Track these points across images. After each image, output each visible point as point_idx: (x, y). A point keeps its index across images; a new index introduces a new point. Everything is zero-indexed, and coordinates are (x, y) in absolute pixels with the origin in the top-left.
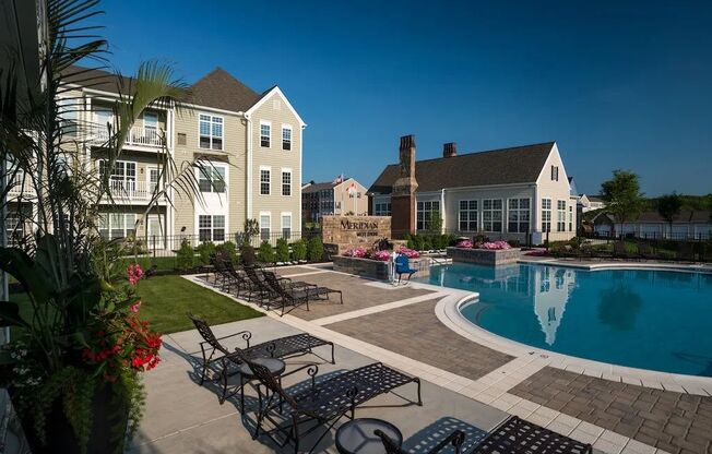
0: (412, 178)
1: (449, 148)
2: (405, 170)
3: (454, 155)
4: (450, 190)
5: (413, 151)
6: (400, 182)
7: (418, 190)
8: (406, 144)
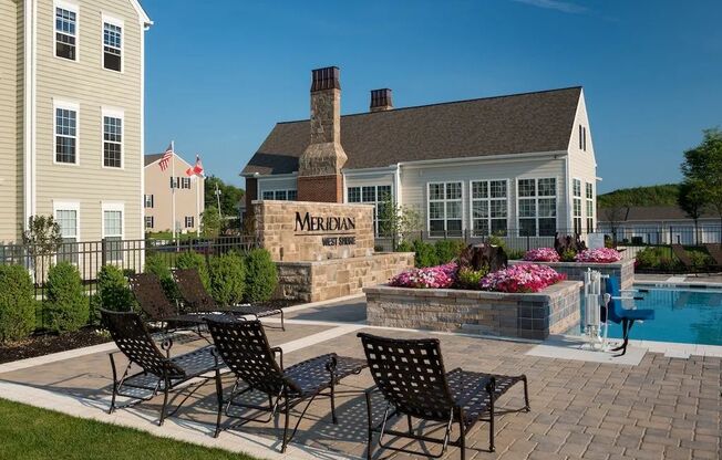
0: (337, 144)
1: (379, 98)
2: (321, 130)
3: (389, 108)
4: (408, 165)
5: (337, 95)
6: (314, 152)
7: (348, 165)
8: (324, 81)
